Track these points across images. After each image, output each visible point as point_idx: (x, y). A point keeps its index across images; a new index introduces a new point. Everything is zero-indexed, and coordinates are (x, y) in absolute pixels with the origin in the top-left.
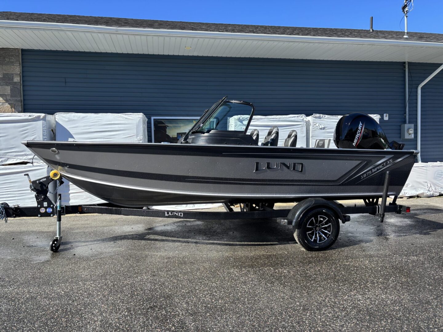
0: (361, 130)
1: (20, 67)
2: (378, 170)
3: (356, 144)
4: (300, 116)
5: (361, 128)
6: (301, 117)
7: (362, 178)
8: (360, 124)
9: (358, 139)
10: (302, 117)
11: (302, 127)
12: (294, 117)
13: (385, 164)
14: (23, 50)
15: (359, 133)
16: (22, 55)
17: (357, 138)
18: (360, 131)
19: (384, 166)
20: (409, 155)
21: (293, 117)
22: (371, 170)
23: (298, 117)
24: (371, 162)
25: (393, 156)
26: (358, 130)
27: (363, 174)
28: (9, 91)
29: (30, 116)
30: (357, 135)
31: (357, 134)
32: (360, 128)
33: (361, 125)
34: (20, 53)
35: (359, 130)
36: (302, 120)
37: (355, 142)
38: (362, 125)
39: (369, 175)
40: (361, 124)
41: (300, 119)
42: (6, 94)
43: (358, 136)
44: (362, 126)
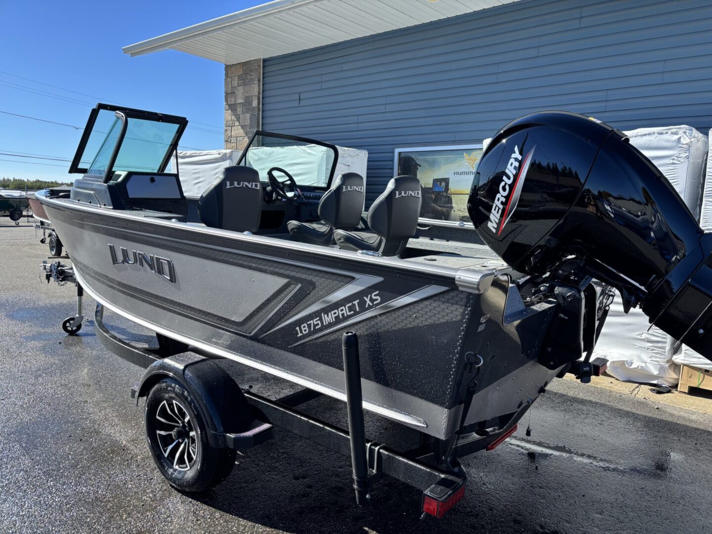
0: (516, 177)
1: (259, 85)
2: (338, 320)
3: (499, 224)
4: (670, 132)
5: (515, 168)
6: (672, 133)
7: (300, 335)
8: (513, 156)
9: (503, 210)
10: (676, 133)
11: (673, 164)
12: (649, 134)
13: (356, 302)
14: (265, 61)
15: (507, 187)
16: (264, 67)
17: (501, 207)
18: (510, 182)
19: (356, 314)
20: (443, 289)
21: (645, 135)
22: (317, 314)
23: (661, 134)
24: (314, 288)
25: (380, 279)
26: (505, 178)
27: (299, 323)
28: (249, 121)
29: (219, 154)
30: (498, 196)
31: (499, 192)
32: (510, 170)
33: (516, 159)
34: (262, 65)
35: (509, 178)
36: (675, 144)
37: (492, 217)
38: (520, 158)
39: (316, 331)
40: (517, 155)
41: (668, 141)
42: (246, 124)
43: (504, 200)
44: (521, 163)
